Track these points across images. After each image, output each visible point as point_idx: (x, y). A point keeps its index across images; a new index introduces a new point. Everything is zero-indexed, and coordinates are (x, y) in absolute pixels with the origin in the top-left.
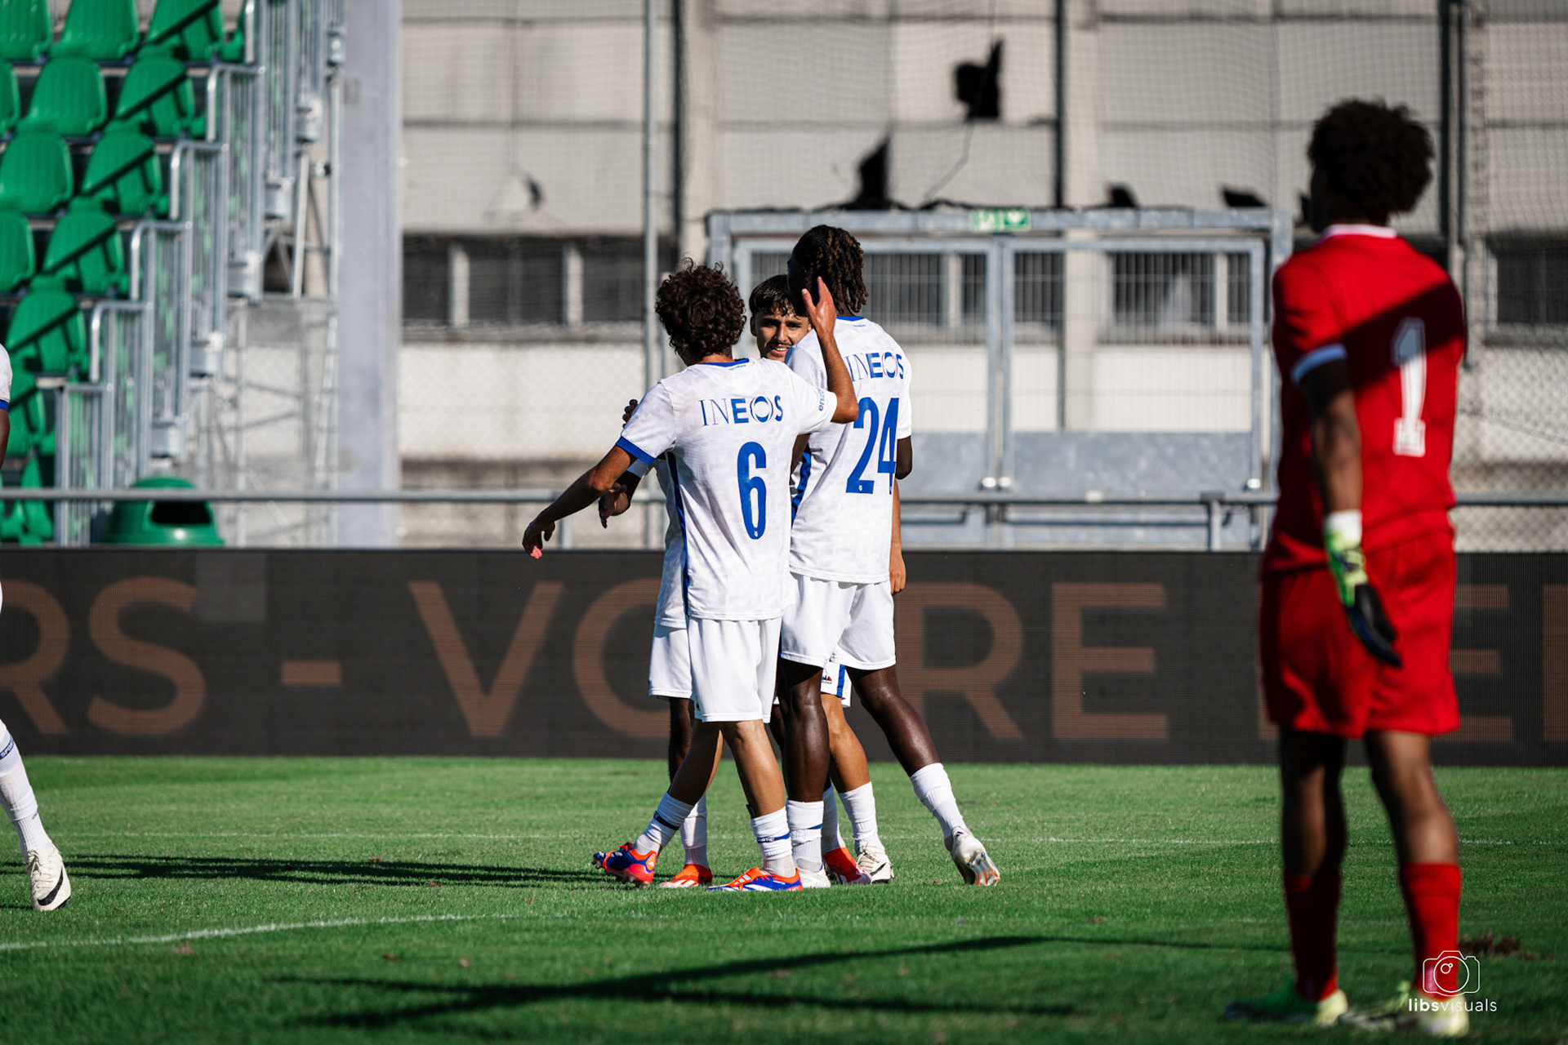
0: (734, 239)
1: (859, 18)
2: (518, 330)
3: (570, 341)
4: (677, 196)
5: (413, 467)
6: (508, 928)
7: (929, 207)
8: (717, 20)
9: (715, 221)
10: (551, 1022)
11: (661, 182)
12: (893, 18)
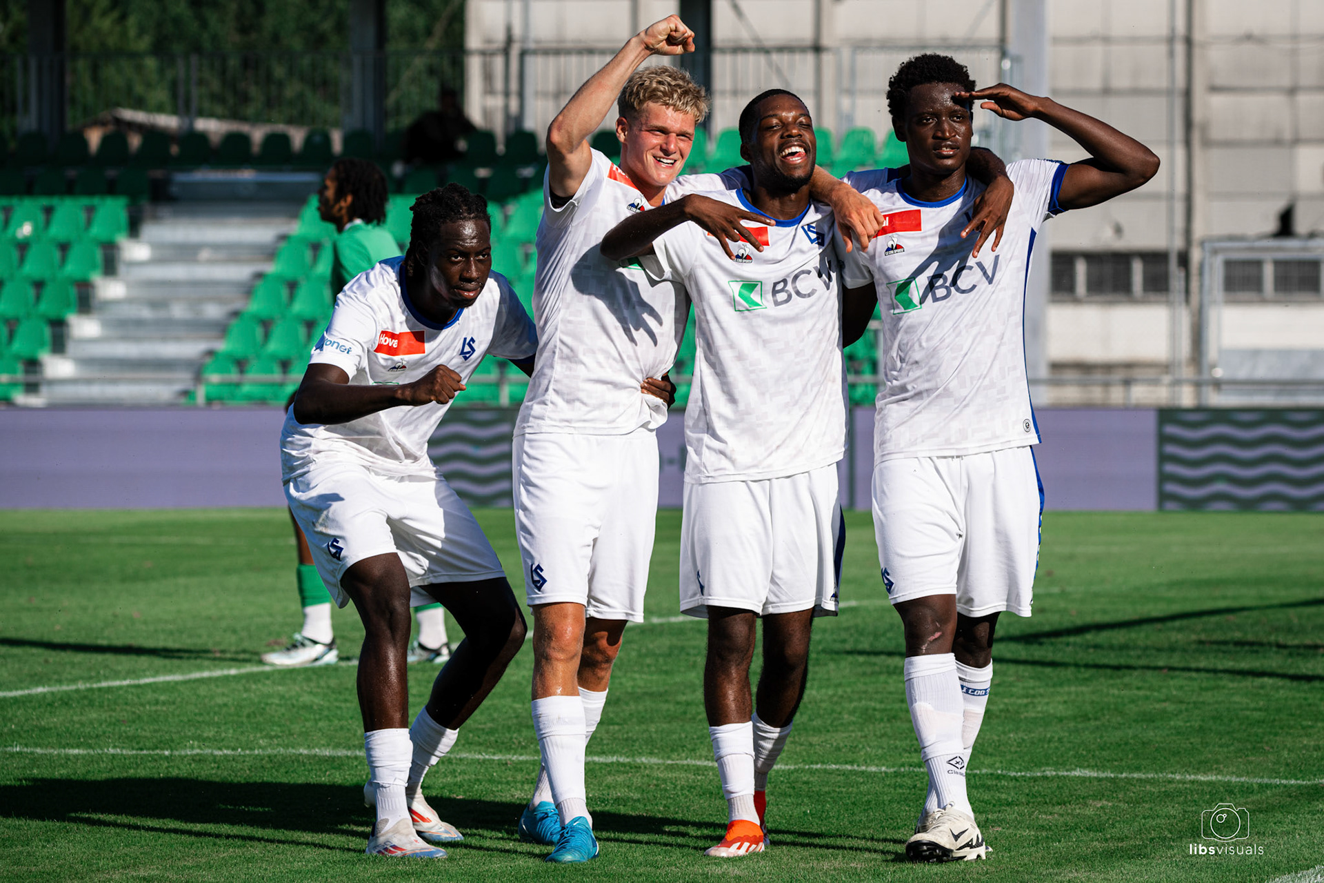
0: (1215, 252)
1: (1277, 142)
2: (1110, 297)
3: (1133, 301)
4: (1188, 232)
5: (1057, 366)
6: (1097, 595)
7: (1312, 235)
8: (1207, 143)
9: (1207, 245)
10: (1115, 642)
11: (1179, 222)
12: (1296, 141)
